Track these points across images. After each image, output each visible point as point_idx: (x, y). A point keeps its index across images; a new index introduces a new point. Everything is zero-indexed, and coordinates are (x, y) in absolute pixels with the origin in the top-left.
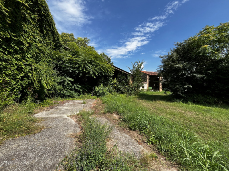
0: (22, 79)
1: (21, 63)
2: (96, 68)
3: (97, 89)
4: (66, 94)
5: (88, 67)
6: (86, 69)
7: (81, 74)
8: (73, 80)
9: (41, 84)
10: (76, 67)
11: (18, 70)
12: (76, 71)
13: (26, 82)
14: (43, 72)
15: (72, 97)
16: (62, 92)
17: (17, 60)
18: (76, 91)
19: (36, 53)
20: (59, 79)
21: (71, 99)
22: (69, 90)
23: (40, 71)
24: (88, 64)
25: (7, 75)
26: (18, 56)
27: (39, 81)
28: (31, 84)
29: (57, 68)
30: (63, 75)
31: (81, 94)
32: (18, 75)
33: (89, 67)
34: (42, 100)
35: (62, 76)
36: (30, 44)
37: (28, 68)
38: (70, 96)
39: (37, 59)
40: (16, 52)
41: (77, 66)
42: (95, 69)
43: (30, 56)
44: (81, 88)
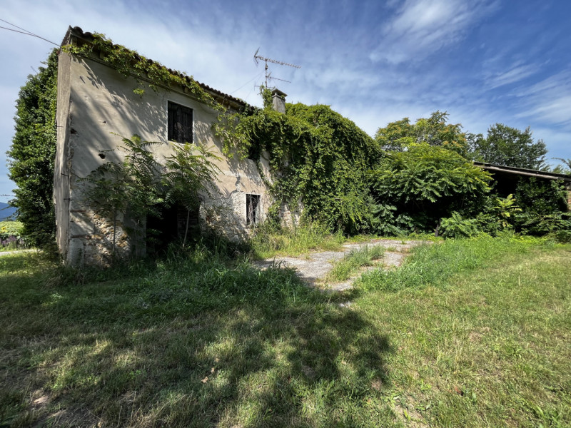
0: (334, 213)
1: (333, 199)
2: (436, 185)
3: (445, 222)
4: (385, 230)
5: (417, 184)
6: (415, 188)
7: (408, 199)
8: (395, 209)
9: (349, 217)
10: (398, 188)
11: (331, 206)
12: (397, 193)
13: (337, 216)
14: (350, 204)
15: (395, 236)
16: (379, 228)
17: (331, 197)
18: (403, 226)
19: (344, 185)
20: (375, 208)
21: (392, 238)
22: (389, 225)
23: (348, 203)
24: (418, 179)
25: (325, 211)
26: (331, 194)
27: (347, 215)
28: (341, 217)
29: (373, 192)
30: (381, 202)
31: (412, 232)
32: (331, 210)
33: (420, 184)
34: (352, 235)
35: (378, 204)
36: (339, 179)
37: (337, 203)
38: (391, 234)
39: (346, 191)
40: (330, 191)
41: (399, 186)
42: (432, 187)
43: (340, 189)
44: (412, 222)
